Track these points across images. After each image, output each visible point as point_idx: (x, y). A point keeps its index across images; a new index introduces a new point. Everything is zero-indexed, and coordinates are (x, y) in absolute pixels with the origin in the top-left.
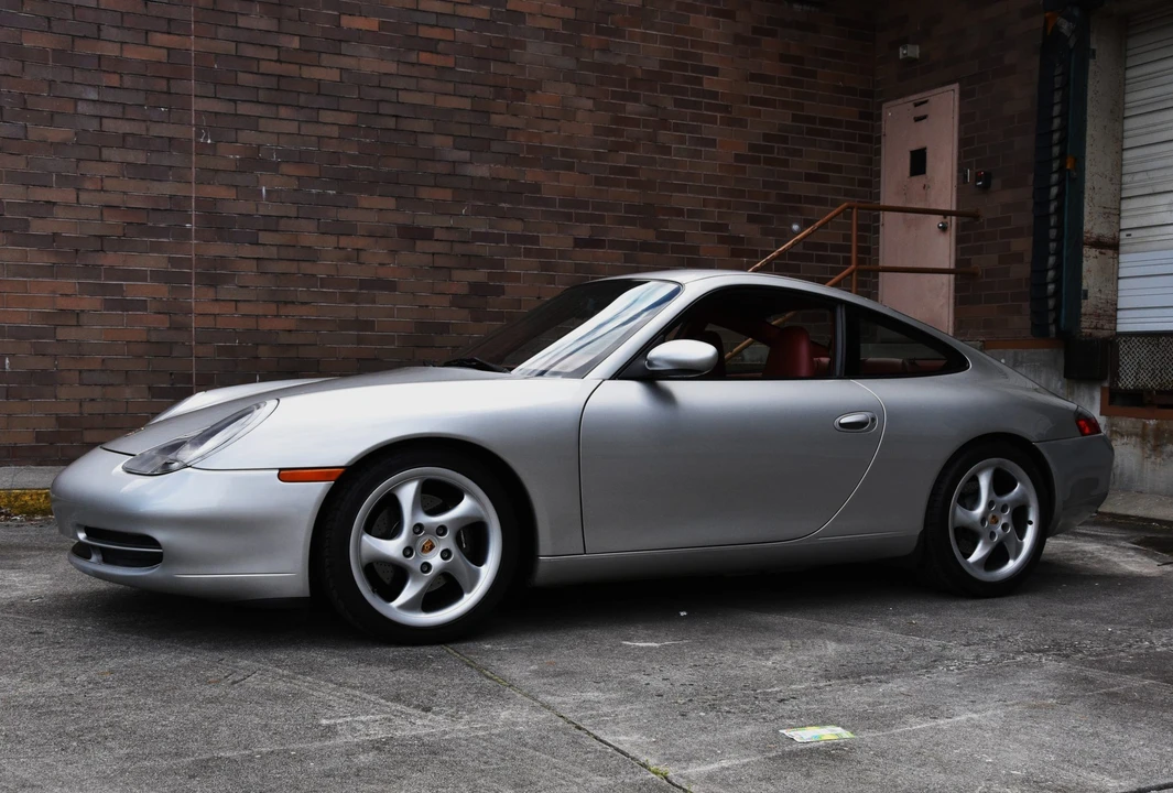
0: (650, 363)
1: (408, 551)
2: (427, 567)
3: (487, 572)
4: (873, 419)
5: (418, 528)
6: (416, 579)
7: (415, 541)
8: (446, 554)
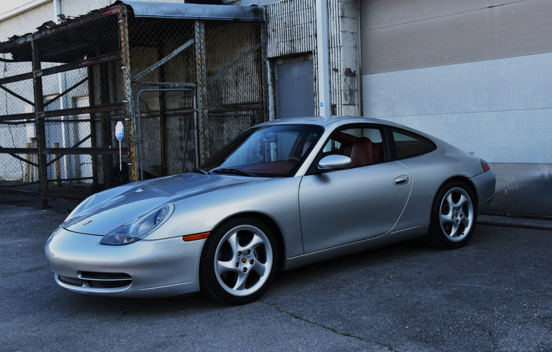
0: (320, 166)
1: (237, 264)
2: (245, 269)
3: (268, 266)
4: (408, 178)
5: (240, 253)
6: (242, 275)
7: (239, 259)
8: (252, 262)
